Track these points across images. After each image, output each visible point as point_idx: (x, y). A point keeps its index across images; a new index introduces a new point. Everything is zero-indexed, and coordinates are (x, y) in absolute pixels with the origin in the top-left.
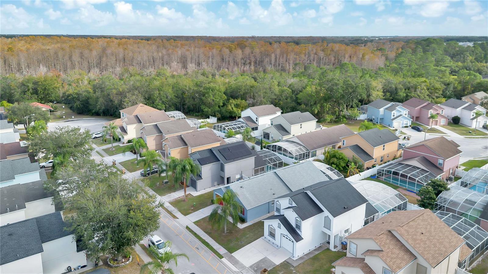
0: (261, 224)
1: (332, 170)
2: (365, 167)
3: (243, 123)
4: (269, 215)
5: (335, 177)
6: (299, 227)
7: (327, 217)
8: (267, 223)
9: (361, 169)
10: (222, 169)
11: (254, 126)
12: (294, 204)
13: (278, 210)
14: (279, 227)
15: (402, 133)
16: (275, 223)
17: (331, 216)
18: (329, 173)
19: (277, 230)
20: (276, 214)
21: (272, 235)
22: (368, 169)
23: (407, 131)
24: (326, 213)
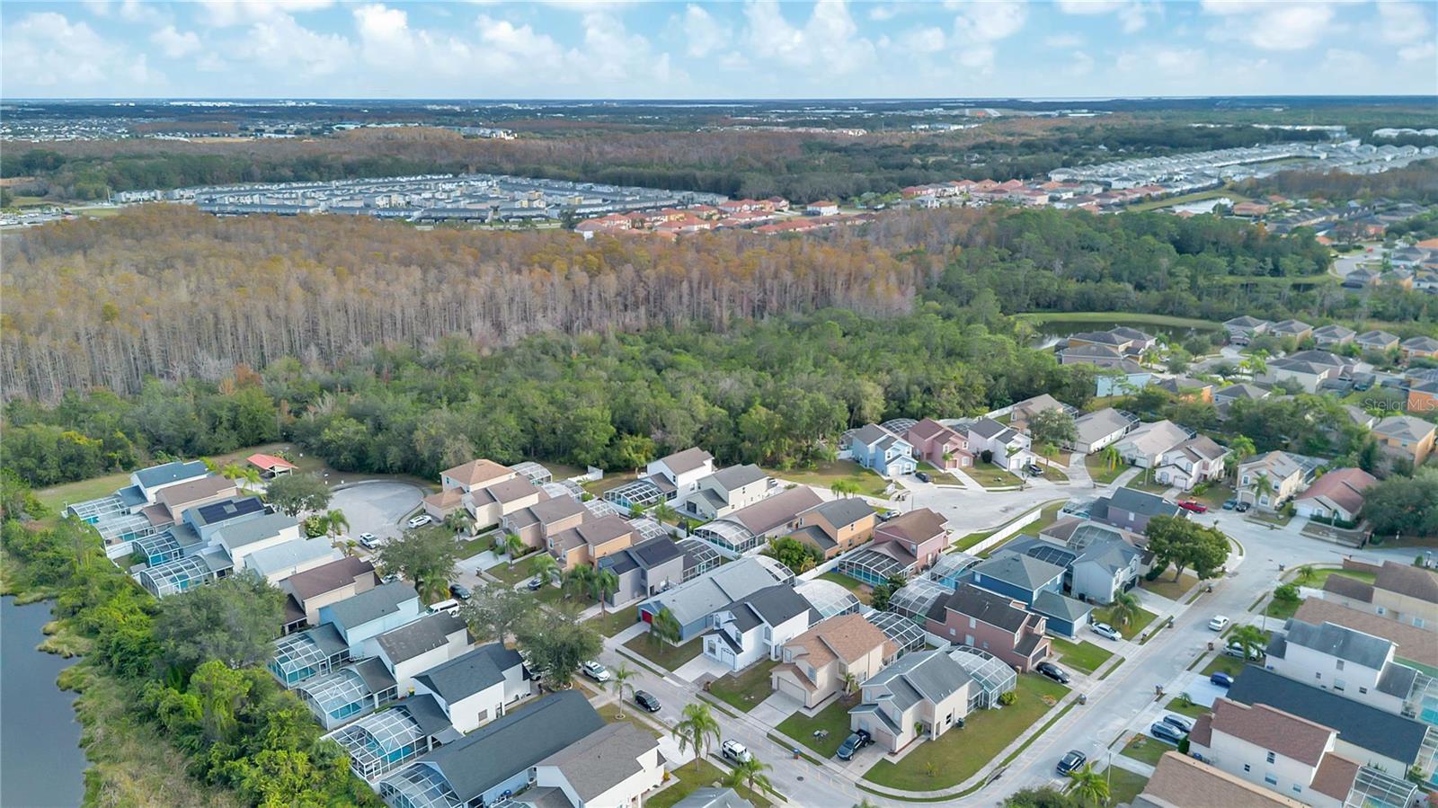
0: (699, 641)
1: (781, 567)
2: (826, 557)
3: (653, 486)
4: (707, 630)
5: (784, 577)
6: (739, 640)
7: (767, 628)
8: (706, 639)
9: (819, 560)
10: (643, 575)
11: (670, 489)
12: (734, 618)
13: (718, 624)
14: (720, 641)
15: (898, 486)
16: (715, 638)
17: (770, 627)
18: (778, 572)
19: (718, 645)
20: (716, 628)
21: (712, 650)
22: (831, 558)
23: (908, 482)
24: (766, 624)
